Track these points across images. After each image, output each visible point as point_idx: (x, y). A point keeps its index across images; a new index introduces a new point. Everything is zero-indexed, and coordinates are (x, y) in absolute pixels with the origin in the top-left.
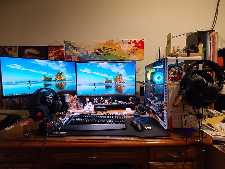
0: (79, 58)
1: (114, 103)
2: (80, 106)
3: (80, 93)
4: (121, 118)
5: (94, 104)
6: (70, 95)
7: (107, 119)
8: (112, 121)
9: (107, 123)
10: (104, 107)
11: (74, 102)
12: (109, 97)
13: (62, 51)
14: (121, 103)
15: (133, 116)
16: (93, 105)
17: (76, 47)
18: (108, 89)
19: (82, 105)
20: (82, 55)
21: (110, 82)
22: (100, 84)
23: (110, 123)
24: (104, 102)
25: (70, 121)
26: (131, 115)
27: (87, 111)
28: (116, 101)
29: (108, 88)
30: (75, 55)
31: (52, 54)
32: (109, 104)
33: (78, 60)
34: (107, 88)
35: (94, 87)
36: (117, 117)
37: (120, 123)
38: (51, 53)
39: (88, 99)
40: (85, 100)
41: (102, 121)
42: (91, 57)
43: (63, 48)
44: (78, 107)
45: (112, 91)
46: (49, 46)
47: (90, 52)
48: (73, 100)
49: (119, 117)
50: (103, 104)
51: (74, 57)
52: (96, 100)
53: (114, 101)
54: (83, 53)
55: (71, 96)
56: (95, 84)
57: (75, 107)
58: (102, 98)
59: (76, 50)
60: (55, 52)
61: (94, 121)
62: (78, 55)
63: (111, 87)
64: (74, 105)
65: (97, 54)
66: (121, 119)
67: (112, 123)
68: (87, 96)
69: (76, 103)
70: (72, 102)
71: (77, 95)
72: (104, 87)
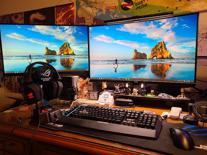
0: (95, 19)
1: (149, 96)
2: (94, 94)
3: (94, 74)
4: (152, 120)
5: (115, 93)
6: (80, 77)
7: (125, 117)
8: (134, 121)
9: (124, 124)
10: (130, 101)
11: (85, 88)
12: (139, 83)
13: (72, 12)
14: (163, 96)
15: (182, 122)
16: (112, 95)
17: (90, 3)
18: (138, 70)
19: (96, 94)
20: (99, 14)
21: (142, 56)
22: (126, 61)
23: (129, 125)
24: (132, 92)
25: (71, 112)
26: (178, 119)
27: (101, 104)
28: (152, 91)
29: (139, 68)
30: (90, 15)
31: (60, 18)
32: (140, 96)
33: (94, 22)
34: (137, 67)
35: (115, 66)
36: (143, 117)
37: (148, 127)
38: (59, 16)
39: (105, 85)
40: (101, 86)
41: (116, 119)
42: (113, 15)
43: (73, 6)
44: (91, 96)
45: (147, 74)
46: (57, 7)
47: (112, 8)
48: (83, 85)
49: (148, 117)
50: (130, 95)
51: (88, 19)
52: (117, 87)
53: (148, 92)
54: (101, 10)
55: (81, 80)
56: (116, 60)
57: (86, 95)
58: (127, 86)
59: (91, 7)
60: (63, 14)
61: (104, 118)
62: (94, 15)
63: (144, 66)
64: (86, 92)
65: (124, 8)
66: (151, 122)
67: (133, 125)
68: (104, 81)
69: (88, 91)
70: (82, 87)
71: (89, 78)
72: (131, 67)
